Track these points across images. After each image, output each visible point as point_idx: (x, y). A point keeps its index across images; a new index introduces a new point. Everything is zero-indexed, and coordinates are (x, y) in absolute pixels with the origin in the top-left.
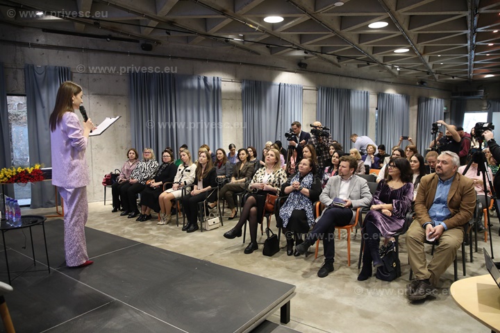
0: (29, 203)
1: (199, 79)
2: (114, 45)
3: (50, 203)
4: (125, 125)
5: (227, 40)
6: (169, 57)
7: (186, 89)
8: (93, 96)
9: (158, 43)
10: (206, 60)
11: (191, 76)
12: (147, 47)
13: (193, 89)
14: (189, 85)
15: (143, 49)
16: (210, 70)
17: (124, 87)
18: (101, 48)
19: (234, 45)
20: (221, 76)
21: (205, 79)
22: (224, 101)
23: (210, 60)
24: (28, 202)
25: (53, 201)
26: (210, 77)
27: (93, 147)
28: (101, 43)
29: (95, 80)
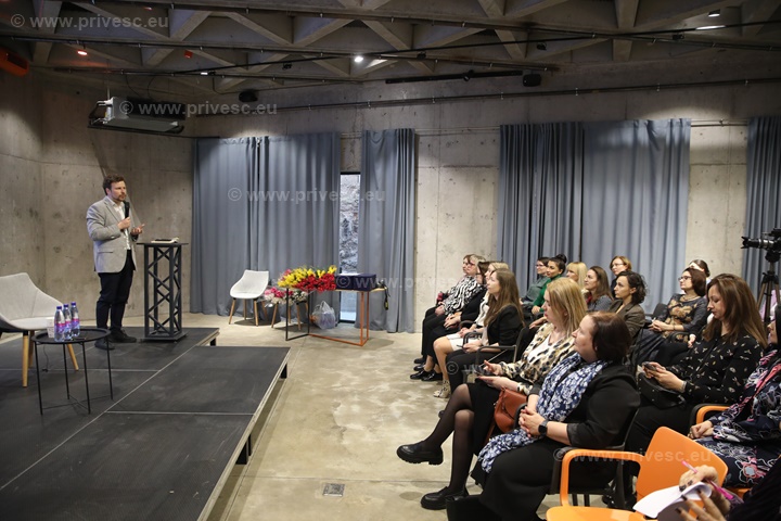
0: (354, 319)
1: (636, 127)
2: (480, 86)
3: (376, 324)
4: (491, 215)
5: (677, 36)
6: (573, 92)
7: (607, 148)
8: (444, 170)
9: (553, 68)
10: (653, 87)
11: (616, 124)
12: (533, 80)
13: (621, 147)
14: (613, 139)
15: (525, 85)
16: (664, 107)
17: (492, 151)
18: (461, 93)
19: (705, 42)
20: (691, 116)
21: (650, 126)
22: (695, 169)
23: (664, 87)
24: (352, 316)
25: (379, 322)
26: (661, 122)
27: (440, 248)
28: (460, 86)
29: (449, 144)
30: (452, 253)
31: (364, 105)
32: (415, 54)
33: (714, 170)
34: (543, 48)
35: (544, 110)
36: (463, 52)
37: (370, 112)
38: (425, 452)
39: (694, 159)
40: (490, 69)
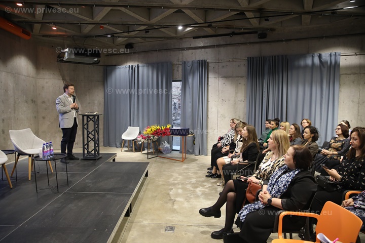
0: (179, 149)
1: (313, 57)
2: (237, 39)
3: (189, 151)
4: (243, 100)
5: (334, 12)
6: (282, 41)
7: (299, 67)
8: (221, 79)
9: (272, 30)
10: (322, 37)
11: (304, 56)
12: (262, 35)
13: (306, 66)
14: (302, 63)
15: (259, 38)
16: (327, 47)
17: (243, 70)
18: (228, 43)
19: (348, 14)
20: (341, 51)
21: (320, 56)
23: (327, 37)
24: (178, 148)
25: (191, 151)
26: (326, 54)
27: (219, 116)
28: (228, 39)
29: (223, 67)
30: (225, 118)
31: (183, 49)
32: (207, 25)
33: (352, 77)
34: (267, 20)
35: (268, 50)
36: (229, 23)
37: (186, 52)
38: (213, 212)
39: (342, 72)
40: (242, 31)
